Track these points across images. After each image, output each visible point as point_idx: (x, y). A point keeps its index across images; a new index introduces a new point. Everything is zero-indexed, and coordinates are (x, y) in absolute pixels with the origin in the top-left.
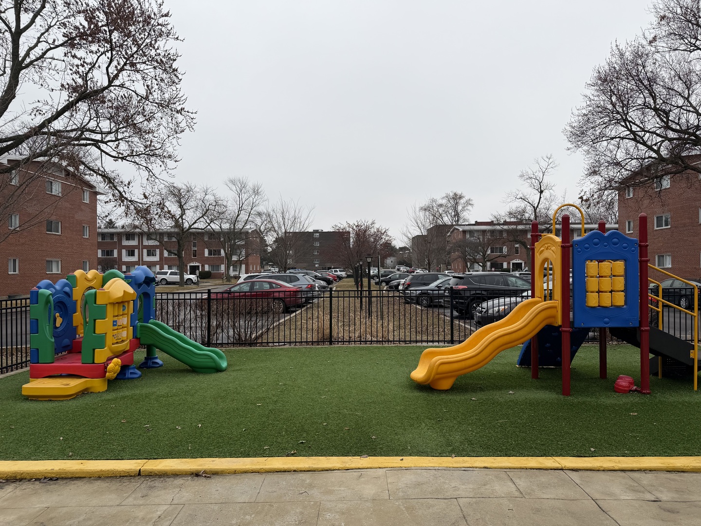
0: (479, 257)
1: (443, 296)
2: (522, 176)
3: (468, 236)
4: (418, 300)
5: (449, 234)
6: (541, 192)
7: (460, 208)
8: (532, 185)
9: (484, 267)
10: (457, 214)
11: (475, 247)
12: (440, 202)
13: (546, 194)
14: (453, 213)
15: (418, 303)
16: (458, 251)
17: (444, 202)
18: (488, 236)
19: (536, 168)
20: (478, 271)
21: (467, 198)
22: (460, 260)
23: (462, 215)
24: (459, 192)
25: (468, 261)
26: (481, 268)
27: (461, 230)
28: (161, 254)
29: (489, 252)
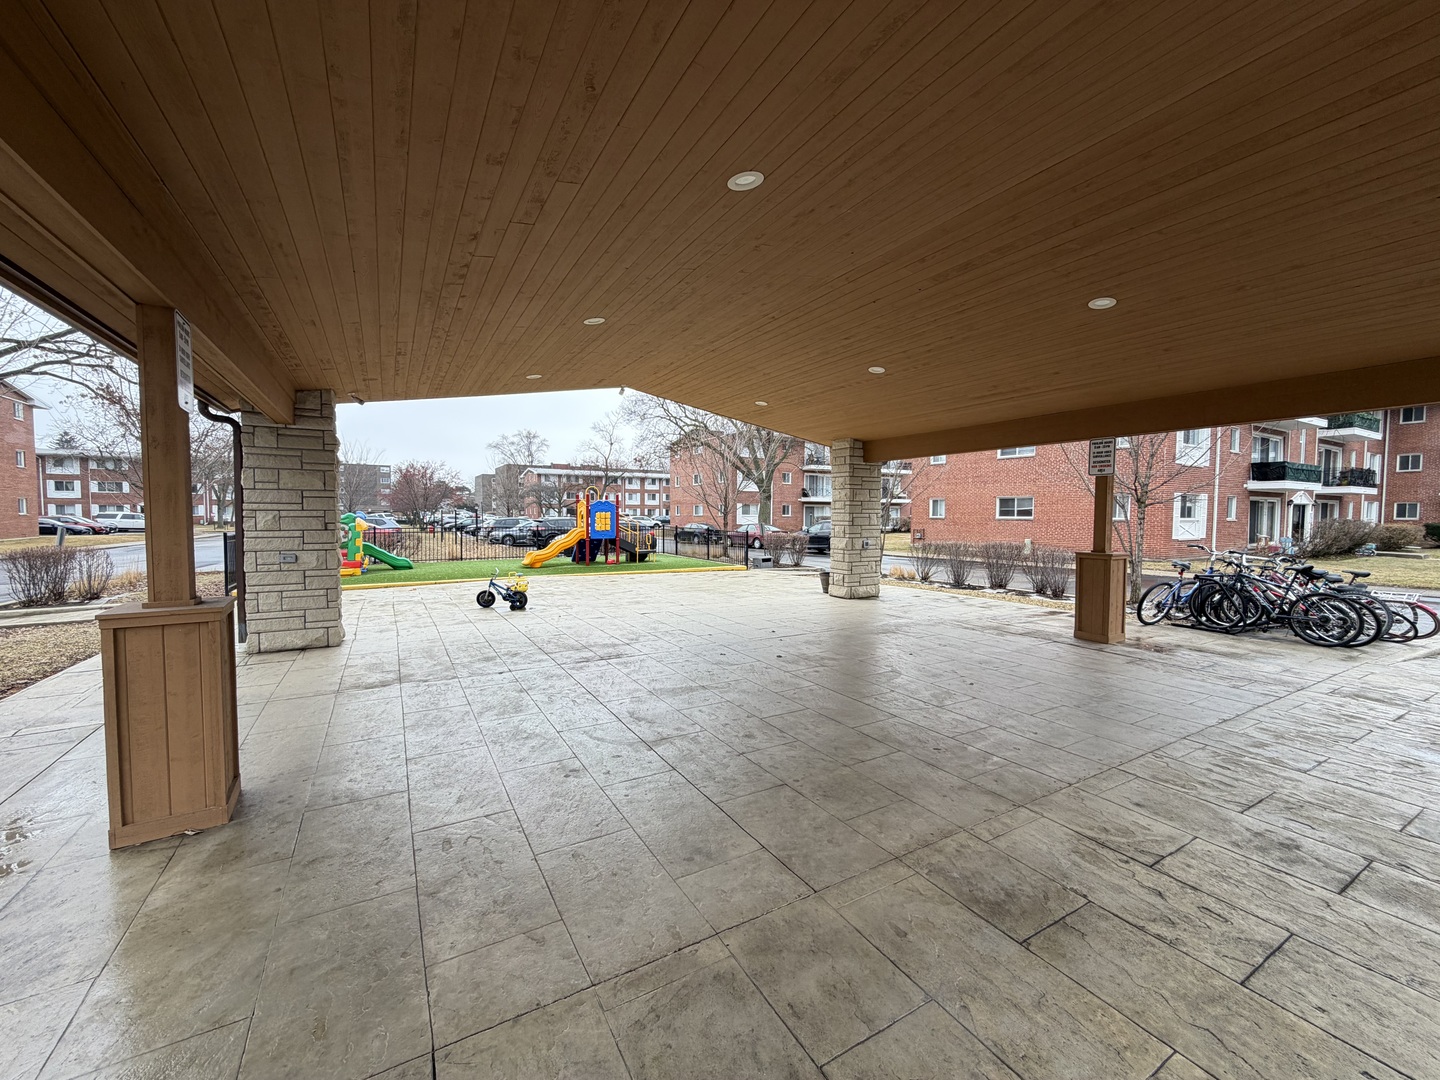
0: (555, 502)
1: (524, 537)
2: (594, 428)
3: (543, 479)
4: (502, 541)
5: (522, 476)
6: (612, 444)
7: (534, 448)
8: (603, 437)
9: (560, 513)
10: (531, 455)
11: (551, 492)
12: (512, 439)
13: (616, 446)
14: (527, 453)
15: (503, 543)
16: (533, 496)
17: (516, 440)
18: (564, 480)
19: (606, 422)
20: (553, 515)
21: (542, 438)
22: (535, 505)
23: (536, 456)
24: (533, 432)
25: (543, 506)
26: (557, 514)
27: (536, 473)
28: (85, 488)
29: (565, 497)
